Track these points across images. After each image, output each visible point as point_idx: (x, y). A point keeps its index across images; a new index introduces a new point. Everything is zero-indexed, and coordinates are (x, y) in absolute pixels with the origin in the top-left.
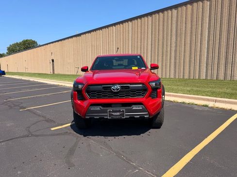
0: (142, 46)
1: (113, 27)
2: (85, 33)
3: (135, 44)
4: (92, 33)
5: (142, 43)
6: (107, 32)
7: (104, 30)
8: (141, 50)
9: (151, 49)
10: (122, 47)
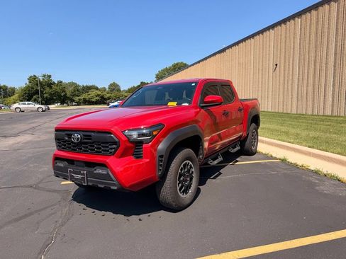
0: (318, 57)
1: (271, 30)
2: (230, 46)
3: (304, 55)
4: (241, 45)
5: (318, 53)
6: (261, 41)
7: (257, 38)
8: (315, 66)
9: (335, 63)
10: (283, 61)
